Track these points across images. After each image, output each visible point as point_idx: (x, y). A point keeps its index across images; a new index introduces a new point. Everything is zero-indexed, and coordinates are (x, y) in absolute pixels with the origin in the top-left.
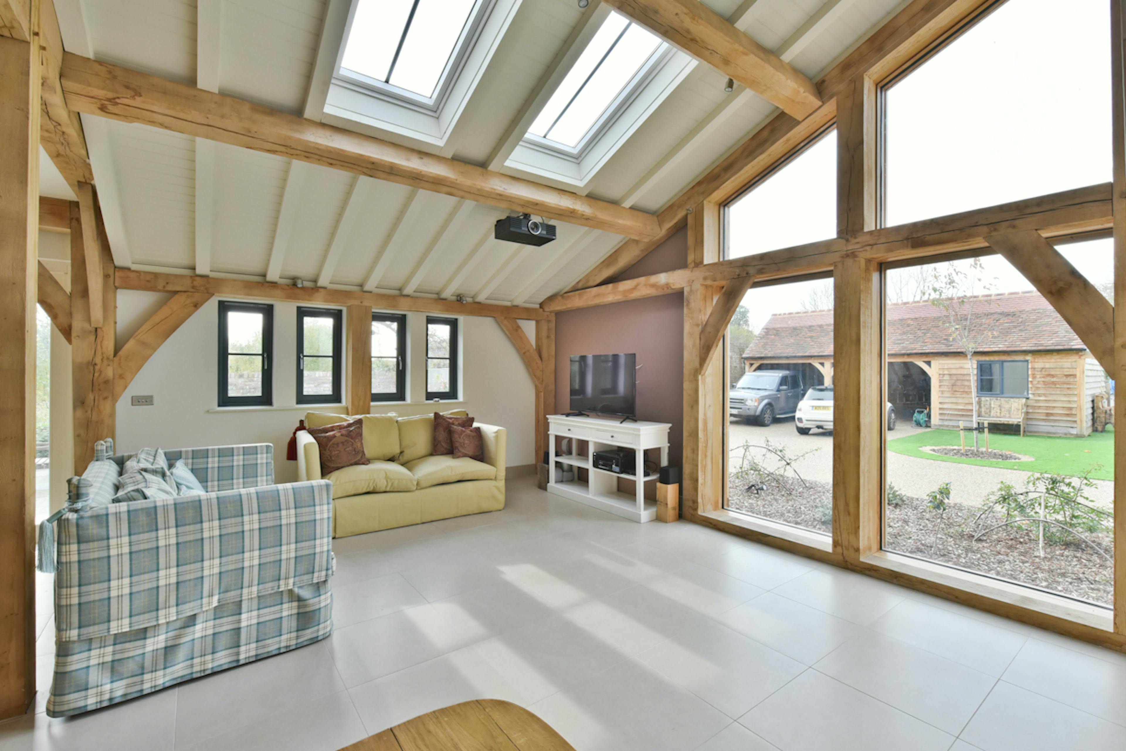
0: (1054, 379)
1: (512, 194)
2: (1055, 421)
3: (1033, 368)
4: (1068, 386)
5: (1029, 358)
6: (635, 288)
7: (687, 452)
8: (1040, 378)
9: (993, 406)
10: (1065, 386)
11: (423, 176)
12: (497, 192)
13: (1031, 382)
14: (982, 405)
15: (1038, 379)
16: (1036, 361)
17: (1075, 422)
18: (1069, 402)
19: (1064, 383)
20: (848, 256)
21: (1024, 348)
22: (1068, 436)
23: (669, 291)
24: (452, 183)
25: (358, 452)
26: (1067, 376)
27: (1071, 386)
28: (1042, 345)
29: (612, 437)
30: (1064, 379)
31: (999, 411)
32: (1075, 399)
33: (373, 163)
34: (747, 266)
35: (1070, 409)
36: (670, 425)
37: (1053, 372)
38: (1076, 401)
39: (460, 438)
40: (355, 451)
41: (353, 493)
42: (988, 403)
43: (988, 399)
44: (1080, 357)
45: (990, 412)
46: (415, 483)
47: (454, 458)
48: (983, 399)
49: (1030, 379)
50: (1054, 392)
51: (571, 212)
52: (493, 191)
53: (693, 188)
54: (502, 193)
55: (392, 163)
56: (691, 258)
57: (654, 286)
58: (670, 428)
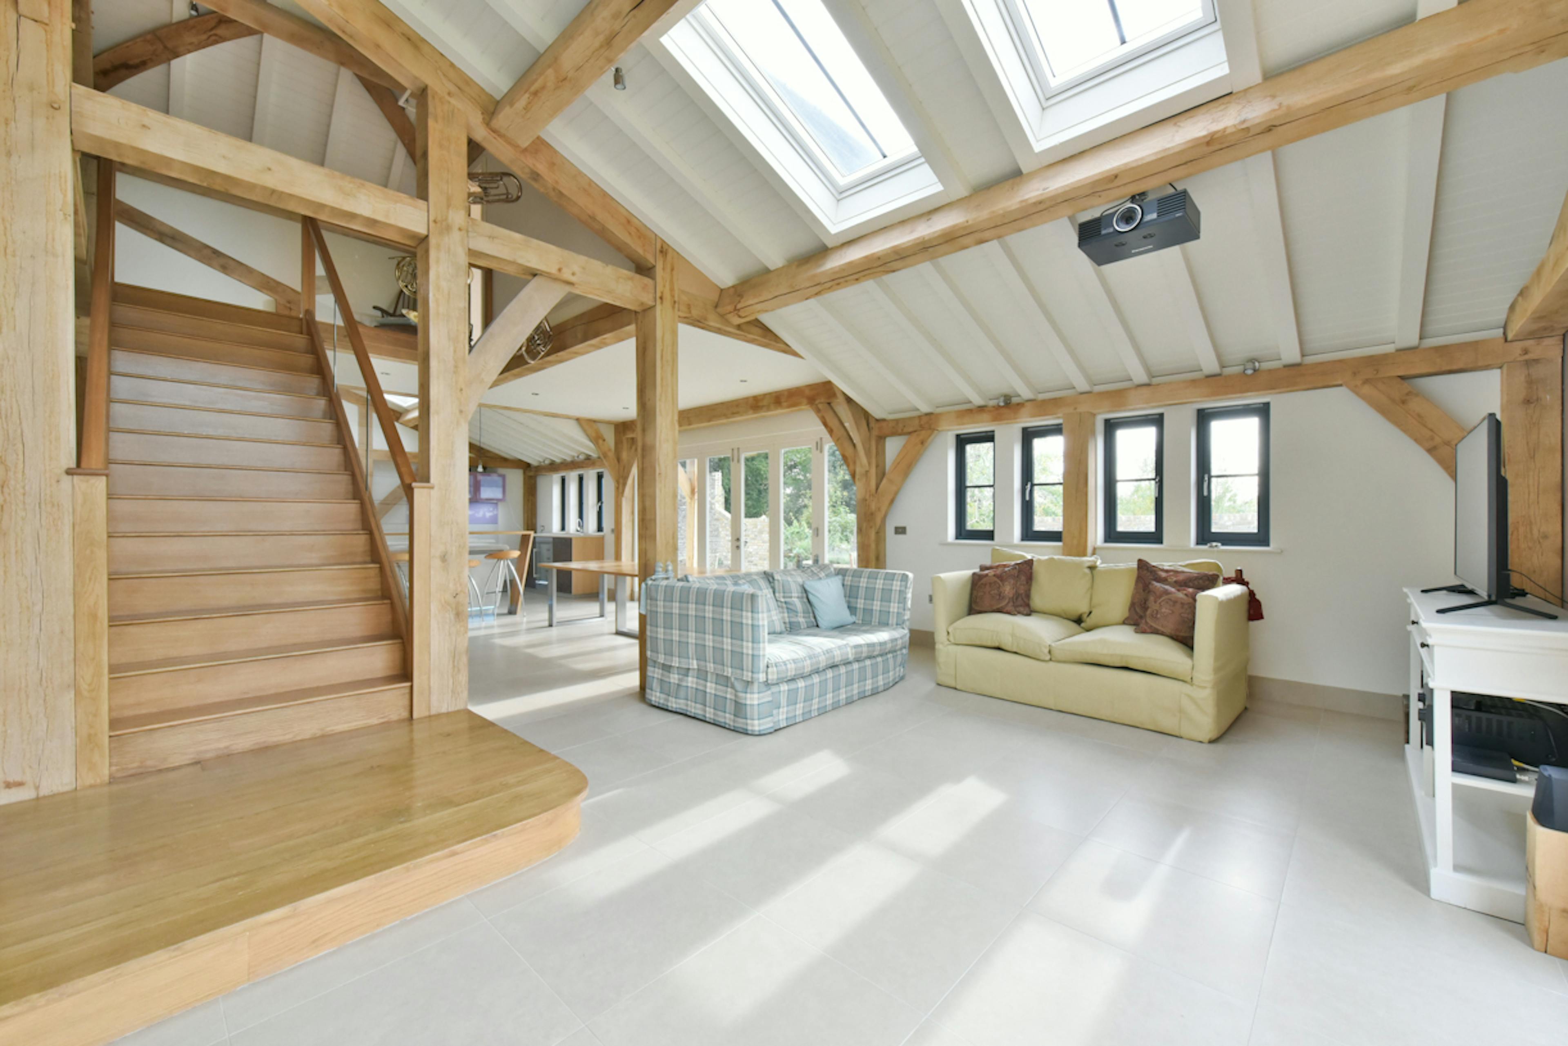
1: (1056, 189)
11: (930, 240)
12: (1030, 201)
24: (965, 228)
25: (1003, 598)
33: (879, 258)
39: (1155, 602)
40: (1000, 595)
41: (978, 643)
46: (1046, 651)
47: (1136, 632)
51: (1208, 143)
52: (1024, 204)
54: (1040, 198)
55: (893, 247)
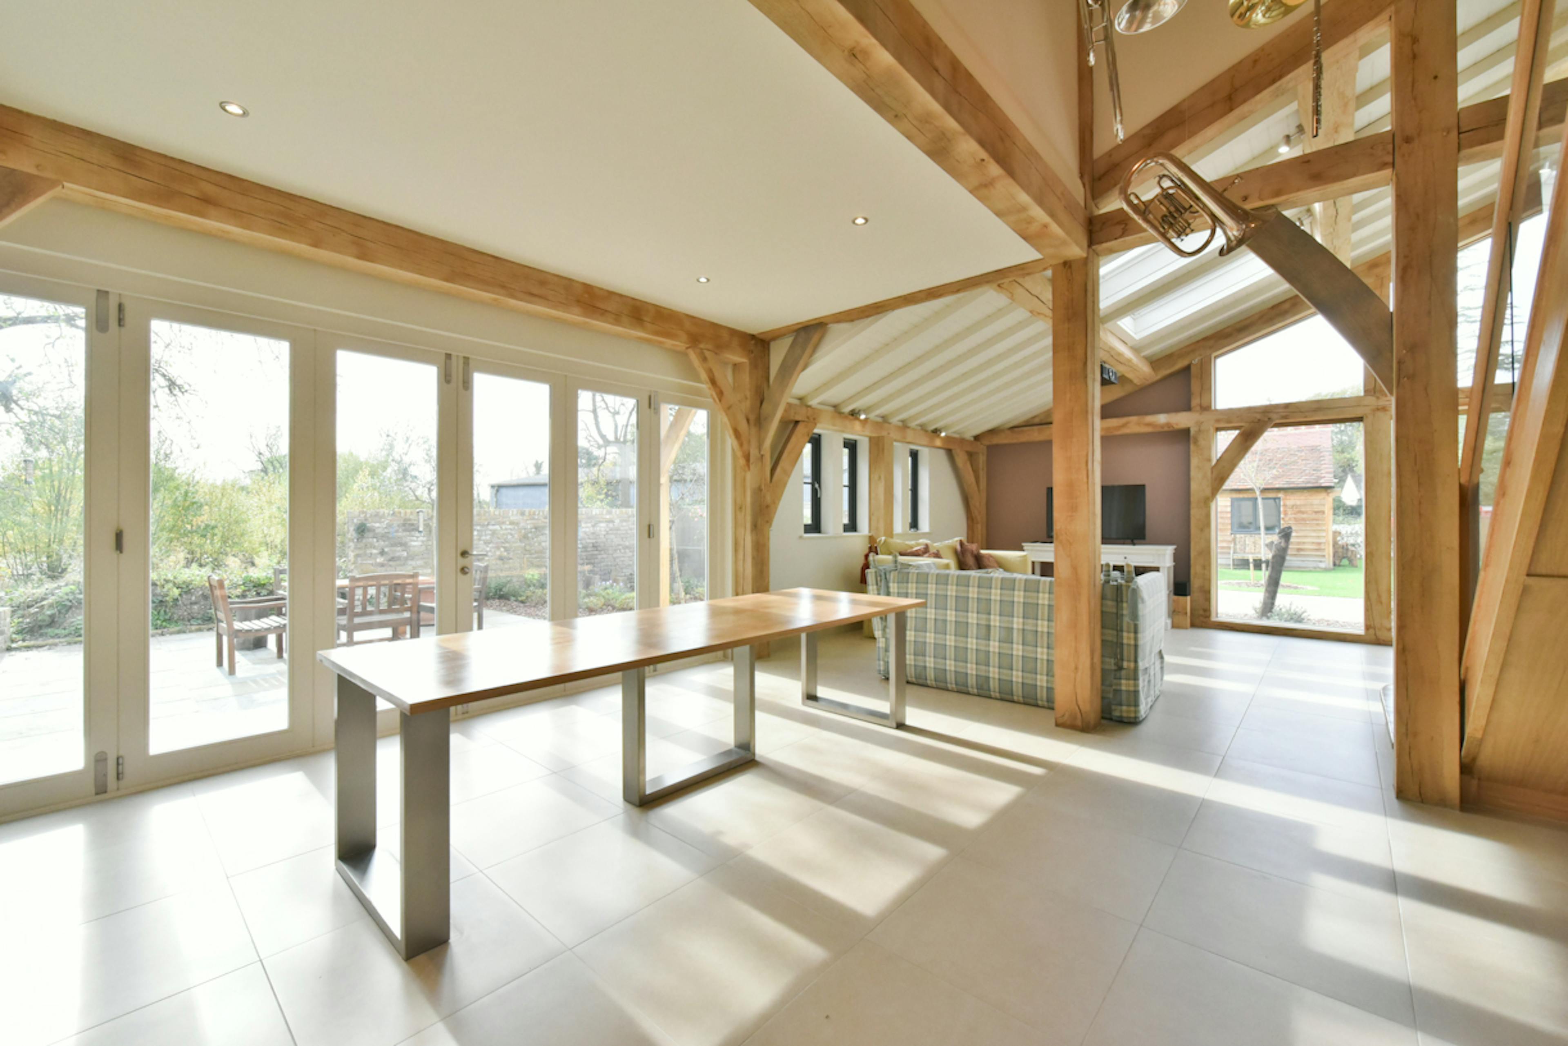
0: (1305, 516)
2: (1305, 556)
3: (1285, 505)
4: (1317, 522)
5: (1281, 495)
6: (1124, 425)
7: (1196, 569)
8: (1292, 514)
9: (1247, 543)
10: (1315, 522)
13: (1283, 519)
14: (1237, 543)
15: (1289, 516)
16: (1288, 497)
17: (1324, 556)
18: (1318, 537)
19: (1314, 520)
20: (1378, 409)
21: (1277, 486)
22: (1318, 569)
23: (1171, 429)
26: (1316, 512)
27: (1320, 522)
28: (1293, 483)
29: (1125, 558)
30: (1314, 516)
31: (1253, 548)
32: (1324, 534)
34: (1268, 412)
35: (1319, 544)
36: (1174, 547)
37: (1303, 509)
38: (1324, 537)
42: (1243, 540)
43: (1243, 536)
44: (1328, 494)
45: (1245, 548)
48: (1238, 536)
49: (1282, 516)
50: (1304, 528)
53: (1198, 342)
56: (1195, 402)
57: (1149, 425)
58: (1176, 549)
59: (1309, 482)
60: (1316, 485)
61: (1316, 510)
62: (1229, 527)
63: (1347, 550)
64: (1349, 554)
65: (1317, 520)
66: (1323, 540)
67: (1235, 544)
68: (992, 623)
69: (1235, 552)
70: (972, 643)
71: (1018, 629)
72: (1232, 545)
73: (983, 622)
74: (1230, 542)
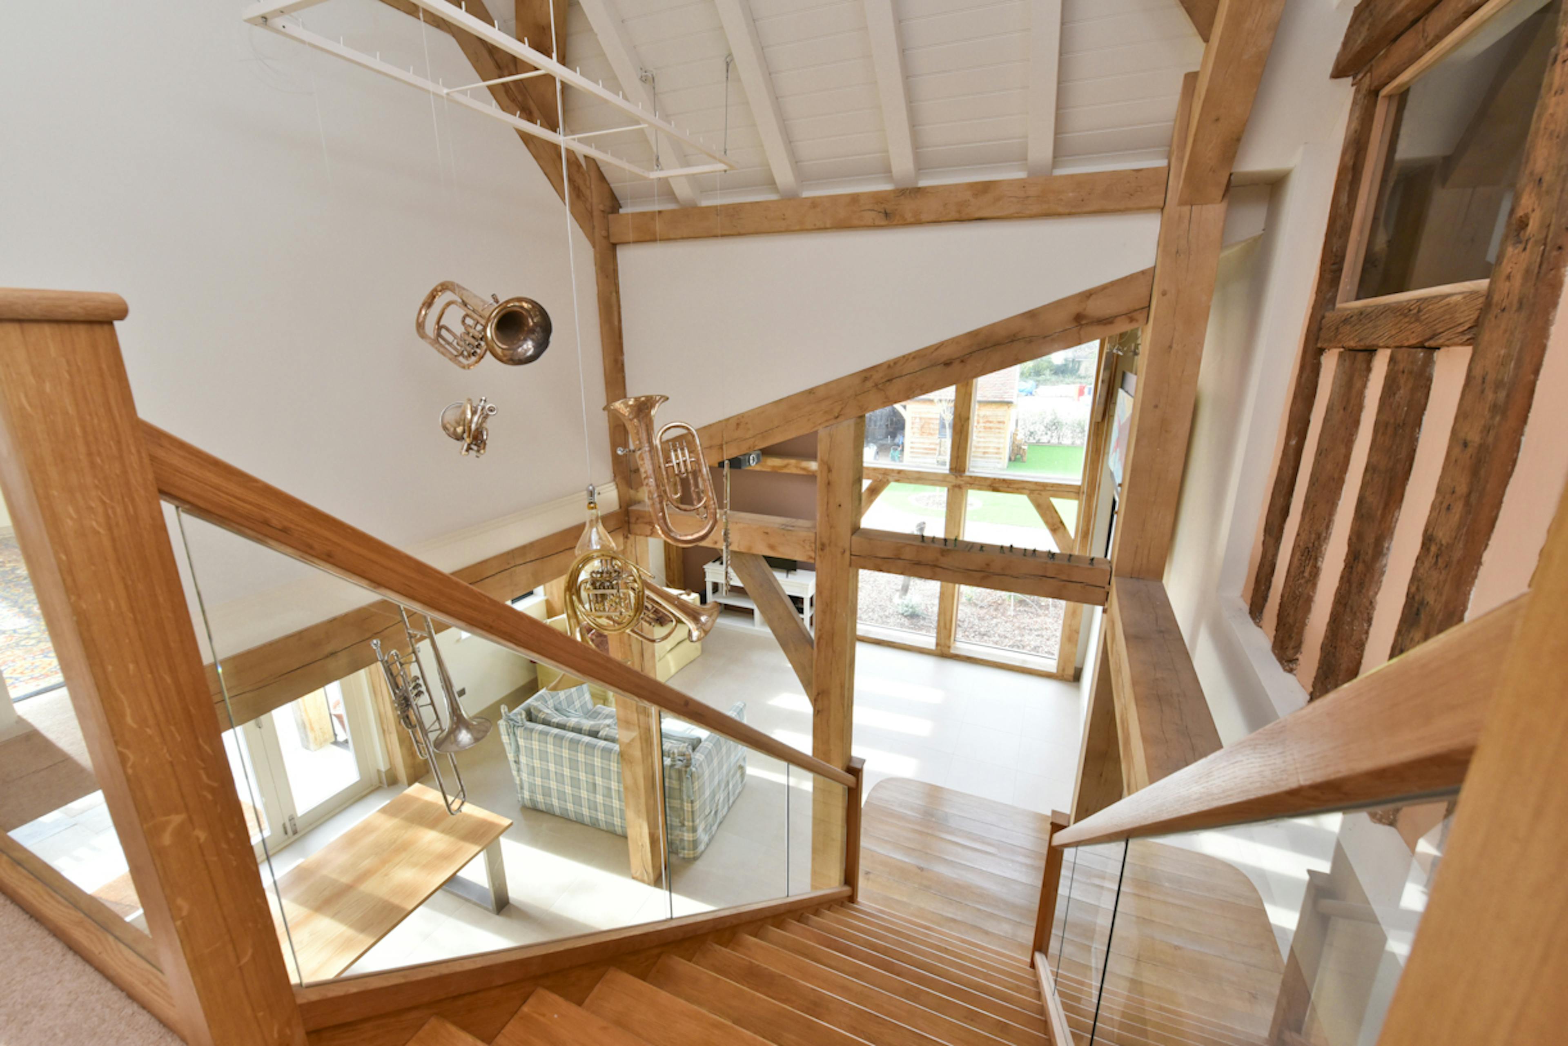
0: (991, 425)
2: (988, 458)
3: (978, 415)
6: (786, 466)
10: (997, 430)
15: (981, 424)
16: (981, 409)
17: (1001, 458)
18: (999, 443)
26: (999, 422)
27: (1001, 431)
32: (1003, 440)
35: (999, 448)
37: (990, 419)
38: (1003, 443)
44: (1009, 407)
50: (989, 435)
57: (804, 469)
59: (996, 397)
60: (1001, 399)
61: (1000, 420)
62: (937, 432)
63: (1020, 448)
64: (1021, 452)
65: (999, 428)
66: (1001, 446)
67: (940, 447)
68: (597, 782)
69: (940, 454)
70: (584, 794)
71: (615, 790)
72: (938, 447)
73: (591, 781)
74: (937, 444)
